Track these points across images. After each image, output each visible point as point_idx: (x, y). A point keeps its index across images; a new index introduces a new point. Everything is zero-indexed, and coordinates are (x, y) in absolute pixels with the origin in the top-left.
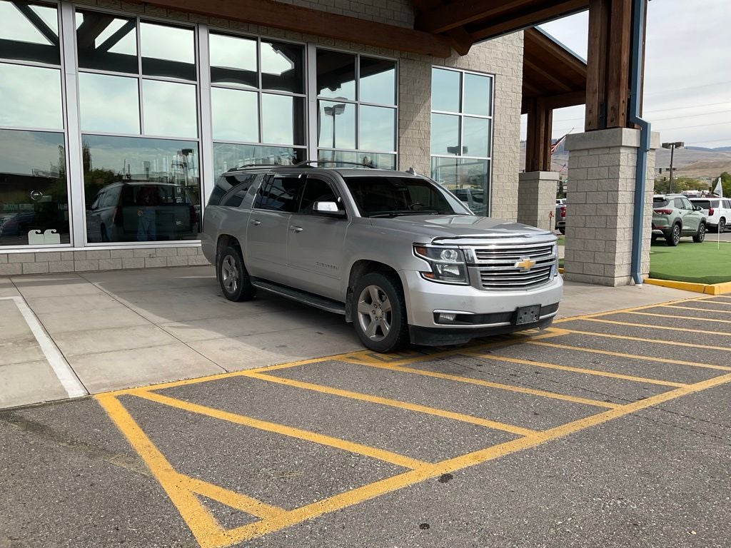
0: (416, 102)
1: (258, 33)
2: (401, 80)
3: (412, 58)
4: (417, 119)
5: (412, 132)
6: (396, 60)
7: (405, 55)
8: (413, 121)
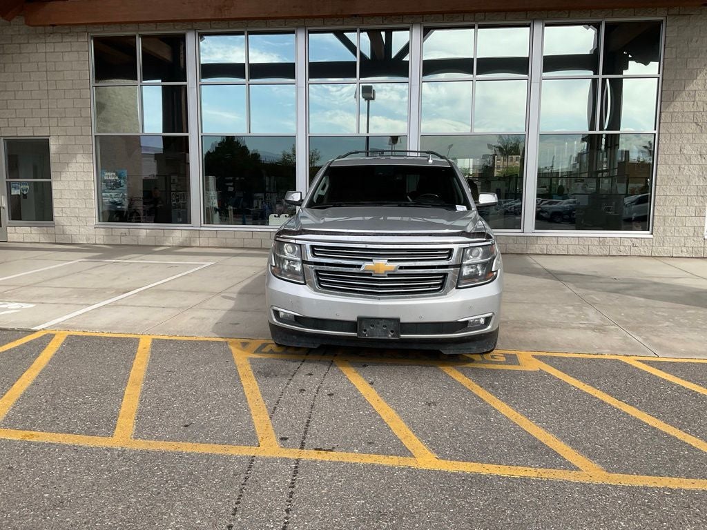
0: (690, 66)
1: (474, 20)
2: (667, 43)
3: (686, 13)
4: (692, 87)
5: (682, 105)
6: (662, 18)
7: (675, 11)
8: (684, 90)
